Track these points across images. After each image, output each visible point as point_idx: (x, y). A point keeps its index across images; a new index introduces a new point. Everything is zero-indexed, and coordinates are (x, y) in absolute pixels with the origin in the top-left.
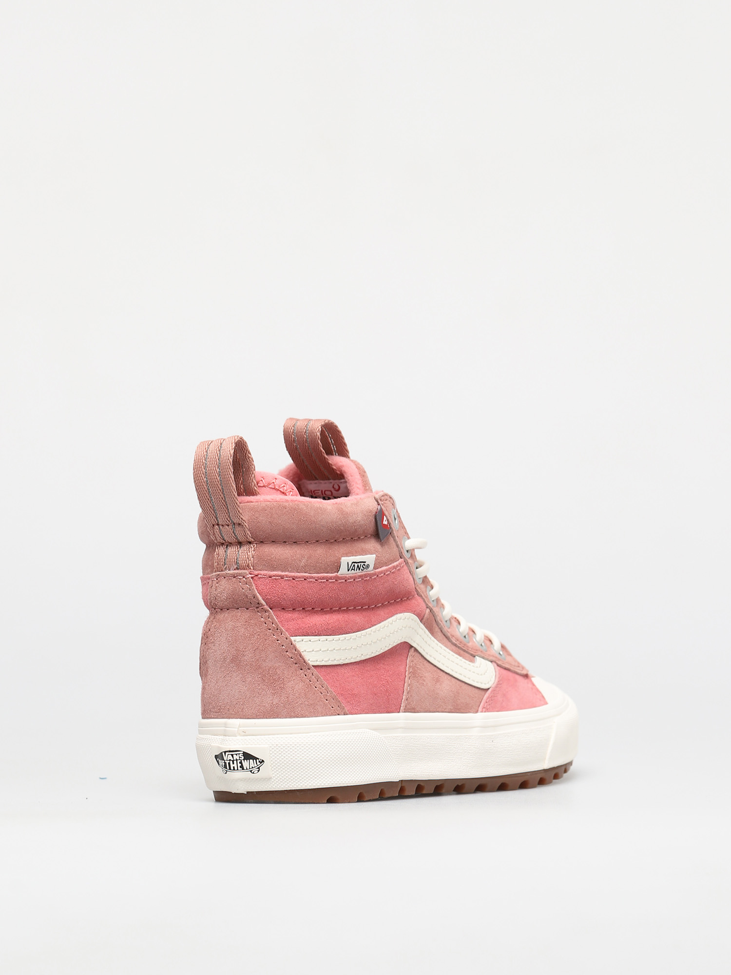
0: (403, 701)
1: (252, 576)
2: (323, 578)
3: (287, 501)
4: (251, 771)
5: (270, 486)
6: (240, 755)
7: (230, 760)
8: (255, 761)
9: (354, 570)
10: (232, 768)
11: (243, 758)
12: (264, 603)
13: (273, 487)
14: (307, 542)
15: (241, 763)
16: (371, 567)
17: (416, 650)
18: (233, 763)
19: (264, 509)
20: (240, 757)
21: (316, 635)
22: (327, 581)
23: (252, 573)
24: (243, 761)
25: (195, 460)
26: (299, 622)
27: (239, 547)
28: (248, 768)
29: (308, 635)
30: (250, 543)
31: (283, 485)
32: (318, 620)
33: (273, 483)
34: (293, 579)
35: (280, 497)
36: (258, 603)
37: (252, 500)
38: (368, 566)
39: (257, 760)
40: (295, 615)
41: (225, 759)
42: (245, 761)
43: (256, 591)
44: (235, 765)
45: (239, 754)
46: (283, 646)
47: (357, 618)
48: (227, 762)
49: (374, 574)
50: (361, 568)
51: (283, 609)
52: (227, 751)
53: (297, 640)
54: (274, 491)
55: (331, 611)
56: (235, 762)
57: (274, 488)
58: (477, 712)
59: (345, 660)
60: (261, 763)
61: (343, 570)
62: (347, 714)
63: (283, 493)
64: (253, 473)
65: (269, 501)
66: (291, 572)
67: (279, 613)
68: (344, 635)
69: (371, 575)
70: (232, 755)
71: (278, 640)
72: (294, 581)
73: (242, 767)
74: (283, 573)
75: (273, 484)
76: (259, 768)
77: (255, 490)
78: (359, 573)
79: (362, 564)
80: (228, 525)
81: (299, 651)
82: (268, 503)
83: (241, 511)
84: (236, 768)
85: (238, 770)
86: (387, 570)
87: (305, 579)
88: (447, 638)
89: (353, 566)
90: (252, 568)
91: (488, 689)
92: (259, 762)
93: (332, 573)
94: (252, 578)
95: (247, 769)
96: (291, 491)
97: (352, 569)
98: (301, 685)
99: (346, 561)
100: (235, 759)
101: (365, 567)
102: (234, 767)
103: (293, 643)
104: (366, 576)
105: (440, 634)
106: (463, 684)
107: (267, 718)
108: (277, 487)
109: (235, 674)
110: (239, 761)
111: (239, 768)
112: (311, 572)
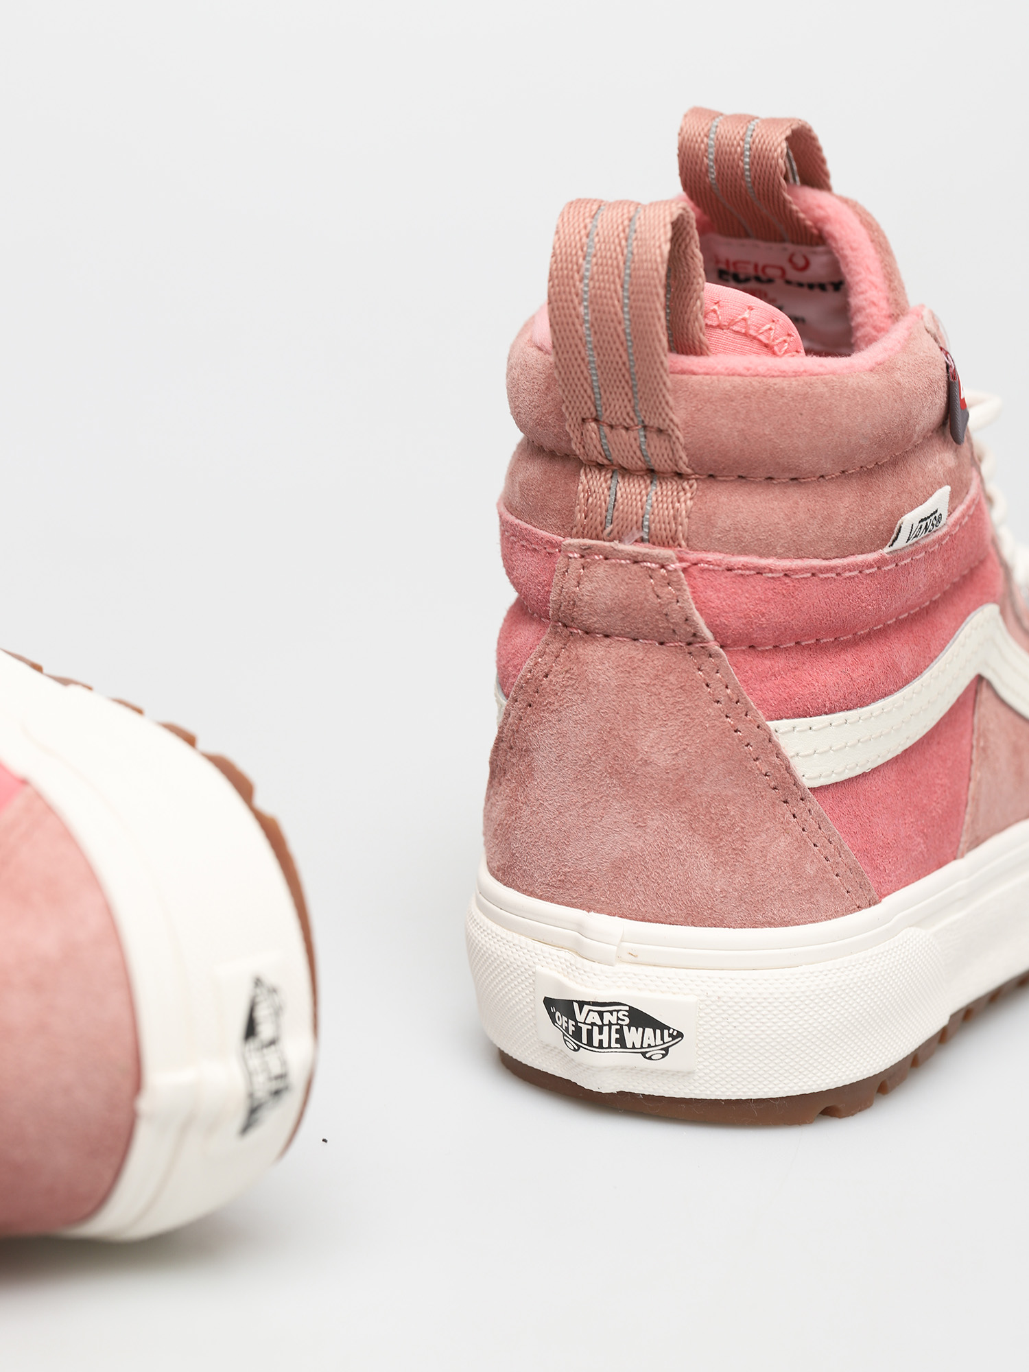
1: (684, 565)
2: (853, 567)
3: (783, 374)
4: (644, 1054)
5: (735, 328)
6: (620, 1014)
7: (593, 1024)
8: (658, 1032)
9: (918, 535)
10: (596, 1043)
11: (627, 1021)
12: (708, 634)
13: (743, 331)
14: (822, 476)
15: (620, 1031)
16: (944, 518)
17: (990, 687)
18: (601, 1033)
19: (728, 398)
20: (618, 1019)
21: (825, 714)
22: (860, 572)
23: (684, 556)
24: (626, 1029)
26: (789, 680)
27: (648, 482)
28: (638, 1045)
29: (807, 715)
30: (680, 475)
31: (768, 326)
33: (744, 319)
34: (786, 575)
35: (764, 362)
36: (694, 635)
37: (695, 369)
38: (940, 518)
39: (666, 1032)
40: (779, 662)
41: (580, 1018)
42: (633, 1029)
43: (693, 606)
44: (605, 1037)
45: (618, 1011)
46: (748, 745)
48: (585, 1028)
49: (947, 533)
50: (931, 527)
51: (754, 647)
52: (588, 1003)
53: (782, 729)
54: (744, 340)
56: (606, 1029)
57: (745, 334)
59: (876, 760)
60: (674, 1038)
61: (902, 540)
63: (766, 346)
65: (740, 375)
66: (781, 557)
67: (741, 658)
68: (881, 702)
69: (941, 538)
70: (601, 1014)
71: (737, 731)
72: (787, 580)
73: (621, 1041)
74: (763, 562)
75: (742, 324)
76: (666, 1050)
77: (700, 341)
78: (923, 540)
79: (932, 518)
80: (627, 429)
81: (784, 757)
82: (737, 379)
83: (665, 395)
84: (605, 1044)
85: (610, 1047)
87: (812, 575)
89: (917, 529)
90: (683, 543)
92: (670, 1035)
93: (871, 551)
94: (683, 569)
95: (634, 1047)
96: (785, 341)
97: (915, 536)
98: (783, 842)
99: (908, 520)
100: (606, 1022)
101: (935, 523)
102: (601, 1041)
103: (774, 736)
104: (933, 543)
107: (693, 924)
108: (752, 332)
109: (617, 805)
110: (614, 1028)
111: (613, 1044)
112: (829, 555)
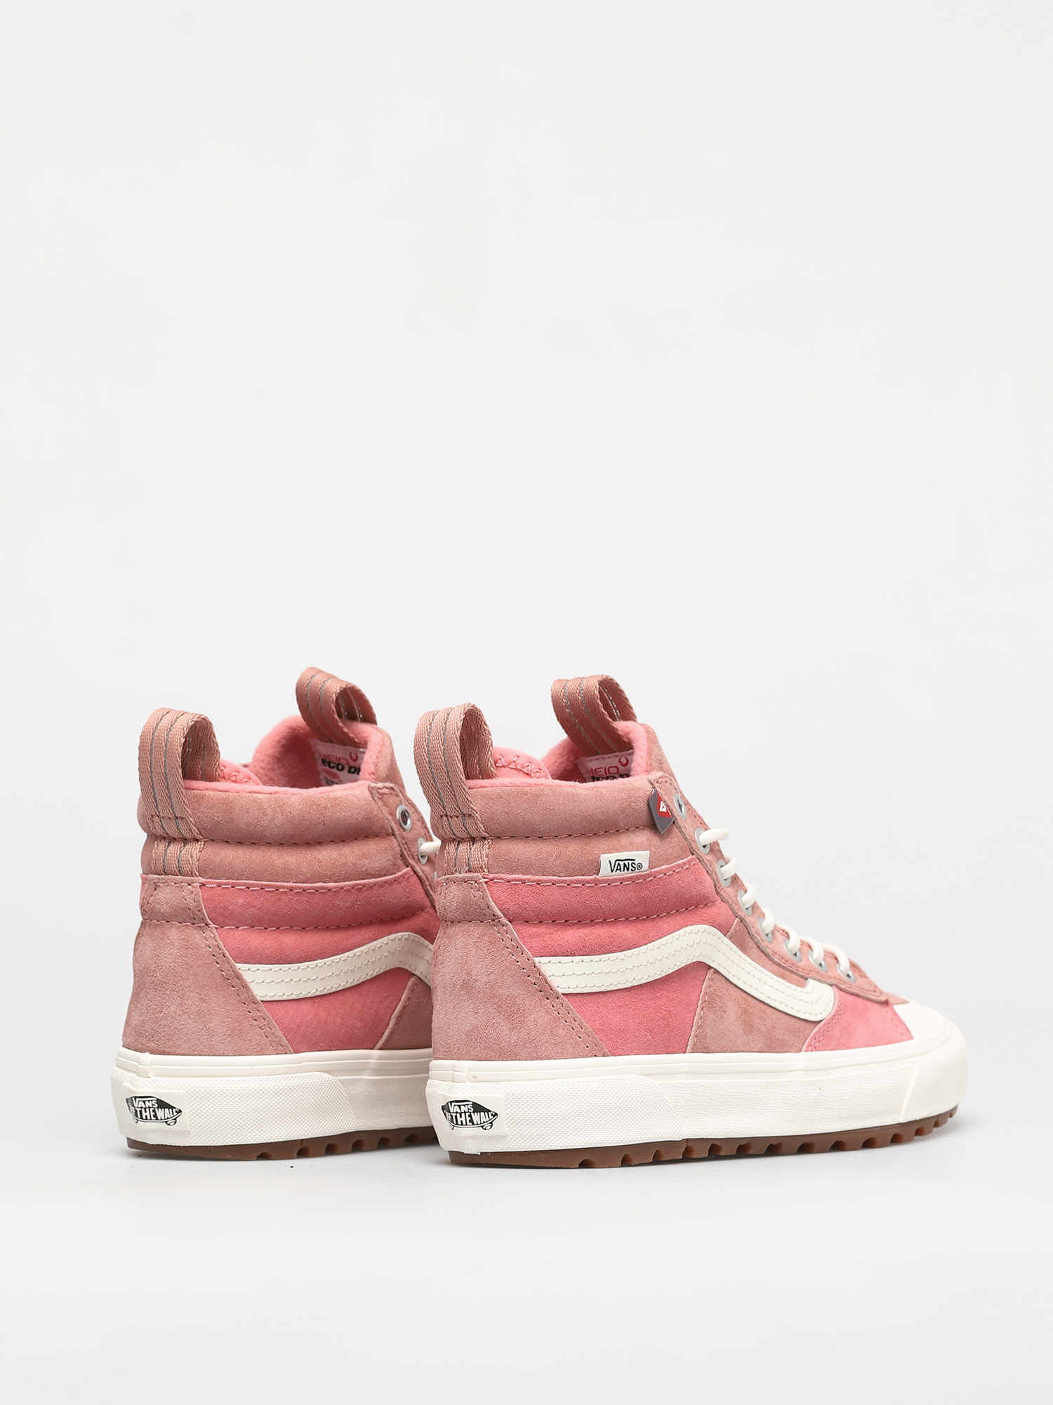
0: (691, 1038)
1: (487, 880)
2: (577, 882)
3: (530, 785)
4: (482, 1127)
5: (511, 766)
6: (469, 1106)
7: (457, 1112)
8: (486, 1113)
9: (620, 870)
10: (460, 1123)
11: (472, 1110)
12: (500, 914)
13: (514, 767)
14: (556, 837)
15: (470, 1116)
16: (645, 866)
17: (716, 972)
18: (461, 1117)
19: (500, 796)
20: (468, 1109)
21: (568, 956)
22: (583, 885)
23: (486, 876)
24: (472, 1114)
25: (416, 736)
26: (547, 938)
27: (471, 844)
28: (479, 1123)
29: (557, 955)
30: (485, 838)
31: (527, 764)
32: (571, 936)
33: (514, 761)
34: (538, 884)
35: (520, 780)
36: (494, 915)
37: (486, 785)
38: (640, 866)
39: (490, 1113)
40: (542, 929)
41: (452, 1111)
42: (476, 1113)
43: (491, 900)
44: (463, 1119)
46: (524, 969)
47: (626, 931)
48: (454, 1115)
49: (649, 875)
50: (631, 867)
51: (526, 922)
52: (453, 1102)
53: (542, 961)
54: (516, 771)
55: (592, 922)
56: (463, 1115)
57: (515, 769)
58: (800, 1051)
59: (609, 986)
60: (494, 1116)
61: (605, 871)
62: (608, 1056)
63: (528, 774)
64: (489, 750)
66: (535, 875)
67: (520, 927)
68: (607, 955)
69: (645, 877)
70: (459, 1106)
71: (518, 962)
72: (538, 886)
73: (471, 1121)
74: (525, 877)
75: (514, 763)
76: (491, 1123)
77: (492, 772)
78: (627, 874)
79: (631, 862)
80: (457, 817)
81: (544, 976)
82: (506, 788)
83: (470, 799)
84: (464, 1123)
85: (466, 1125)
86: (668, 870)
87: (553, 884)
88: (766, 955)
89: (616, 866)
90: (486, 870)
91: (821, 1021)
92: (492, 1115)
93: (589, 875)
94: (486, 883)
95: (478, 1124)
96: (537, 772)
97: (617, 870)
98: (546, 1018)
99: (606, 859)
100: (463, 1111)
101: (636, 866)
102: (462, 1122)
103: (537, 965)
104: (638, 878)
105: (756, 950)
106: (783, 1015)
107: (503, 1060)
108: (519, 767)
109: (465, 1004)
110: (467, 1114)
111: (468, 1123)
112: (561, 875)
